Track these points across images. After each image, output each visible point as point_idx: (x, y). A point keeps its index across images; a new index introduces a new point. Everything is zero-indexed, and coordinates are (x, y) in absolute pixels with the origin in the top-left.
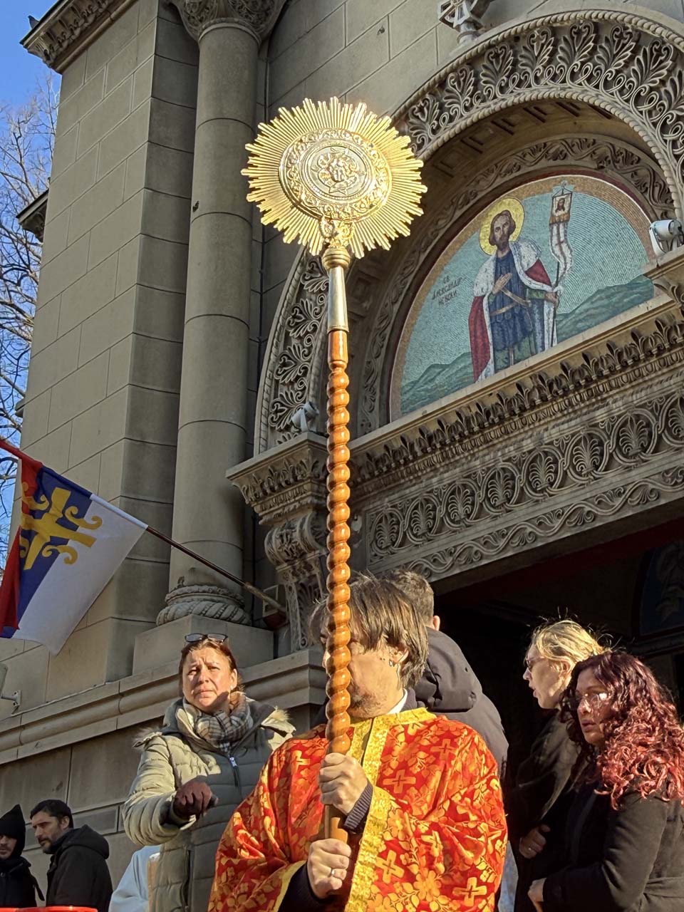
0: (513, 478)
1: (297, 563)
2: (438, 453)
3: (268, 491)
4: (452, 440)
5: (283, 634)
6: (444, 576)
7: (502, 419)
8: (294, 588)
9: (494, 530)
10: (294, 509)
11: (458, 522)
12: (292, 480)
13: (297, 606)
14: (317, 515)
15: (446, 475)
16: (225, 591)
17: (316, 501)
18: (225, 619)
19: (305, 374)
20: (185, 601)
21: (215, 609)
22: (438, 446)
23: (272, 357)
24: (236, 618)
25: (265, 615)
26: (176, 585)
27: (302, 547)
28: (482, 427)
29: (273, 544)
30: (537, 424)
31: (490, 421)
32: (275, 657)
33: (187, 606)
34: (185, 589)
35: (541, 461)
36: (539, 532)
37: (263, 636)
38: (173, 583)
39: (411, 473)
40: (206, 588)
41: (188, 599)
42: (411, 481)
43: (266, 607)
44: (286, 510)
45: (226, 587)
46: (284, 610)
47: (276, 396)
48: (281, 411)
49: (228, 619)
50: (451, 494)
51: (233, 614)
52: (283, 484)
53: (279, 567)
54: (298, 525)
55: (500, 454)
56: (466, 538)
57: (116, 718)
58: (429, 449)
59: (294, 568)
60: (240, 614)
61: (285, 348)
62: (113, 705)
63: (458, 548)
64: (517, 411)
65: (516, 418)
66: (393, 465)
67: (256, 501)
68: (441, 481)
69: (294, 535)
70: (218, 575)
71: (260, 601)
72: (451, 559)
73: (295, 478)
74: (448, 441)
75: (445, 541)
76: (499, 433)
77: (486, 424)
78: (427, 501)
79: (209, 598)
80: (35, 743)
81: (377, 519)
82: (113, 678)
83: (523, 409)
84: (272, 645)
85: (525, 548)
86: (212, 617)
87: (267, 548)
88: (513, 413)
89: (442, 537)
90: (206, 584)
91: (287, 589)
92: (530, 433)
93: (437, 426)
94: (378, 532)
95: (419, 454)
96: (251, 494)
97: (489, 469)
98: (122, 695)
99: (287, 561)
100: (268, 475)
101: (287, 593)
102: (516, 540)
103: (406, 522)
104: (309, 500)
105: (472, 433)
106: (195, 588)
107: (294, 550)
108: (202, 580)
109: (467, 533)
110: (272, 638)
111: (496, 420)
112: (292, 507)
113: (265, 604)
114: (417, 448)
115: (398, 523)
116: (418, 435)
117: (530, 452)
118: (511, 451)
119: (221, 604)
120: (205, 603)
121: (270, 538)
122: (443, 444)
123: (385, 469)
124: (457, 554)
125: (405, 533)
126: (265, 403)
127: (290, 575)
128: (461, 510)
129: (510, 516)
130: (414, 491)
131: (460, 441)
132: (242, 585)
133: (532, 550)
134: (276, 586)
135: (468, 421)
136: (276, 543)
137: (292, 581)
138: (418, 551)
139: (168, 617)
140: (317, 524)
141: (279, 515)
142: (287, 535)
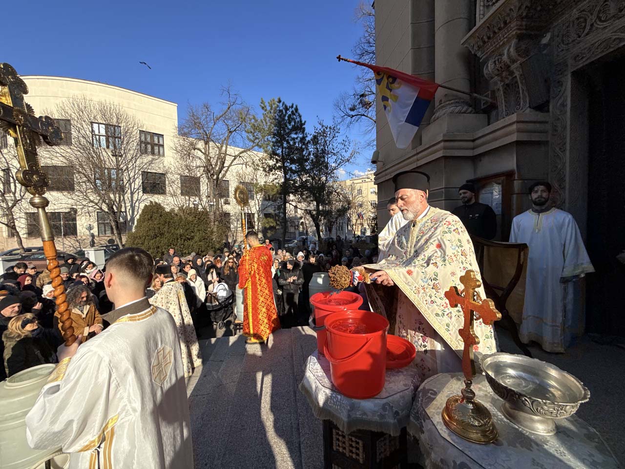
1: (504, 74)
3: (486, 40)
5: (494, 113)
8: (501, 89)
10: (504, 43)
12: (503, 26)
13: (503, 97)
14: (519, 41)
16: (462, 100)
17: (519, 32)
18: (462, 113)
21: (458, 109)
25: (483, 107)
26: (438, 104)
27: (508, 62)
29: (489, 68)
32: (489, 125)
33: (444, 111)
34: (442, 105)
37: (482, 117)
38: (437, 104)
40: (452, 101)
41: (444, 108)
43: (484, 103)
44: (498, 46)
46: (495, 101)
49: (464, 113)
51: (467, 110)
52: (497, 31)
53: (492, 80)
54: (506, 52)
59: (502, 78)
60: (470, 109)
67: (478, 50)
69: (503, 57)
70: (459, 94)
71: (481, 100)
73: (505, 22)
79: (454, 105)
82: (414, 148)
84: (487, 120)
86: (456, 113)
87: (485, 72)
91: (496, 91)
94: (565, 35)
96: (476, 48)
99: (497, 75)
100: (486, 30)
101: (496, 93)
103: (594, 17)
104: (514, 33)
106: (448, 103)
107: (503, 67)
108: (451, 98)
110: (487, 117)
112: (501, 43)
115: (586, 21)
119: (461, 107)
120: (452, 108)
121: (487, 66)
125: (592, 24)
127: (499, 82)
132: (470, 95)
134: (490, 91)
136: (491, 67)
137: (500, 85)
138: (606, 31)
139: (436, 119)
141: (493, 51)
142: (498, 60)
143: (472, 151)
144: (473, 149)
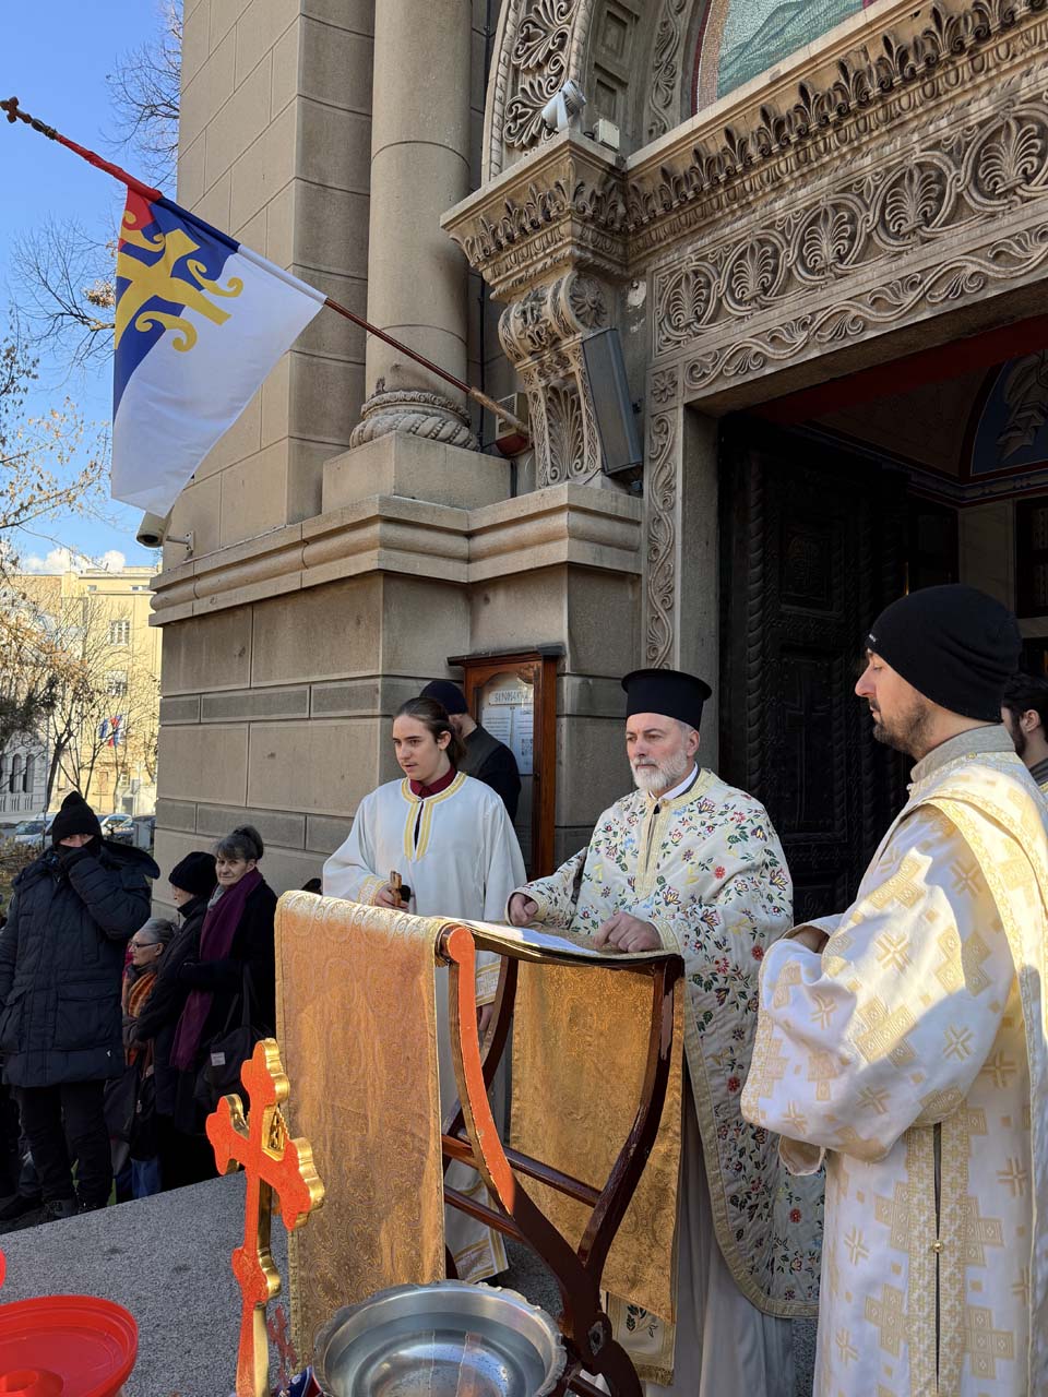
0: (941, 178)
1: (547, 356)
2: (791, 152)
3: (504, 242)
4: (824, 122)
5: (524, 463)
6: (790, 363)
7: (932, 63)
8: (541, 394)
9: (894, 278)
10: (544, 269)
11: (821, 271)
12: (541, 219)
13: (545, 423)
14: (579, 277)
15: (803, 192)
16: (444, 401)
17: (578, 253)
18: (444, 440)
19: (561, 47)
20: (386, 414)
21: (429, 424)
22: (794, 138)
23: (509, 27)
24: (460, 438)
25: (499, 436)
26: (374, 392)
27: (555, 328)
28: (887, 88)
29: (511, 328)
30: (1006, 66)
31: (907, 71)
32: (514, 494)
33: (390, 419)
34: (387, 396)
35: (1008, 136)
36: (994, 270)
37: (497, 464)
38: (371, 389)
39: (736, 199)
40: (415, 394)
41: (390, 410)
42: (733, 212)
43: (500, 425)
44: (531, 270)
45: (444, 396)
46: (526, 428)
47: (514, 94)
48: (523, 115)
49: (448, 440)
50: (810, 225)
51: (455, 434)
52: (528, 227)
53: (520, 364)
54: (549, 293)
55: (916, 137)
56: (837, 295)
57: (299, 573)
58: (775, 148)
59: (542, 364)
60: (464, 434)
61: (528, 11)
62: (295, 555)
63: (819, 316)
64: (969, 41)
65: (964, 59)
66: (706, 186)
67: (485, 261)
68: (792, 203)
69: (543, 308)
70: (432, 375)
71: (493, 414)
72: (805, 334)
73: (546, 213)
74: (813, 126)
75: (792, 306)
76: (917, 97)
77: (897, 80)
78: (762, 242)
79: (420, 409)
80: (209, 598)
81: (672, 282)
82: (296, 519)
83: (983, 35)
84: (508, 479)
85: (959, 304)
86: (426, 436)
87: (502, 333)
88: (958, 48)
89: (786, 301)
90: (415, 389)
91: (530, 398)
92: (985, 88)
93: (796, 99)
94: (674, 303)
95: (756, 157)
96: (478, 251)
97: (888, 170)
98: (306, 542)
99: (531, 354)
100: (503, 213)
101: (530, 403)
102: (941, 291)
103: (723, 283)
104: (567, 251)
105: (865, 103)
106: (401, 394)
107: (543, 335)
108: (410, 382)
109: (835, 289)
110: (509, 468)
111: (920, 68)
112: (540, 266)
113: (499, 422)
114: (752, 149)
115: (709, 285)
116: (759, 121)
117: (981, 125)
118: (943, 127)
119: (438, 419)
120: (416, 415)
121: (507, 319)
122: (804, 134)
123: (690, 195)
124: (816, 325)
125: (720, 300)
126: (498, 106)
127: (536, 375)
128: (827, 250)
129: (929, 249)
130: (740, 228)
131: (837, 124)
132: (467, 392)
133: (974, 305)
134: (515, 395)
135: (859, 80)
136: (515, 324)
137: (539, 384)
138: (743, 327)
139: (365, 435)
140: (578, 290)
141: (521, 281)
142: (532, 310)
143: (464, 567)
144: (469, 560)
